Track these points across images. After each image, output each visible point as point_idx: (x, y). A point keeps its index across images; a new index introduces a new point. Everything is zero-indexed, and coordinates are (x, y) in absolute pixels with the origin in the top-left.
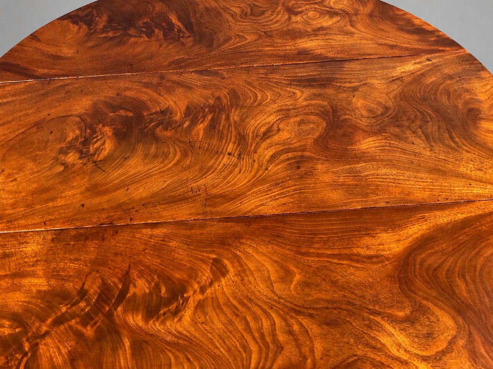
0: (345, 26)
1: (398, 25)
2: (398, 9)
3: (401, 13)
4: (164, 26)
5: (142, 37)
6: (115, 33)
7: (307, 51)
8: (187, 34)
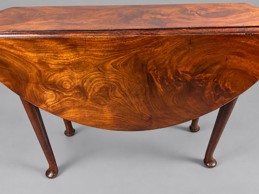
0: (44, 71)
1: (9, 70)
2: (9, 87)
3: (7, 83)
4: (167, 81)
5: (182, 71)
6: (200, 77)
7: (71, 48)
8: (151, 72)
